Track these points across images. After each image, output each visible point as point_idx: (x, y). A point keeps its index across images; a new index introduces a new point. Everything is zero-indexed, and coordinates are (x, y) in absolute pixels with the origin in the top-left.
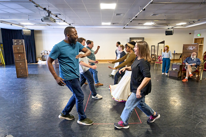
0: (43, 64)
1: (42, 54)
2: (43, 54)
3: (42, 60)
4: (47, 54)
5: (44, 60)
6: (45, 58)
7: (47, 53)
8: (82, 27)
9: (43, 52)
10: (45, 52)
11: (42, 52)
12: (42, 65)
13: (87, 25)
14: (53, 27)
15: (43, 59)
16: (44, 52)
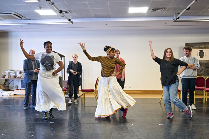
0: (4, 97)
1: (5, 77)
2: (7, 77)
3: (4, 90)
4: (15, 77)
5: (9, 90)
6: (11, 85)
7: (14, 75)
8: (86, 20)
9: (7, 72)
10: (11, 74)
11: (5, 73)
12: (3, 99)
13: (97, 17)
14: (27, 22)
15: (5, 87)
16: (9, 73)
